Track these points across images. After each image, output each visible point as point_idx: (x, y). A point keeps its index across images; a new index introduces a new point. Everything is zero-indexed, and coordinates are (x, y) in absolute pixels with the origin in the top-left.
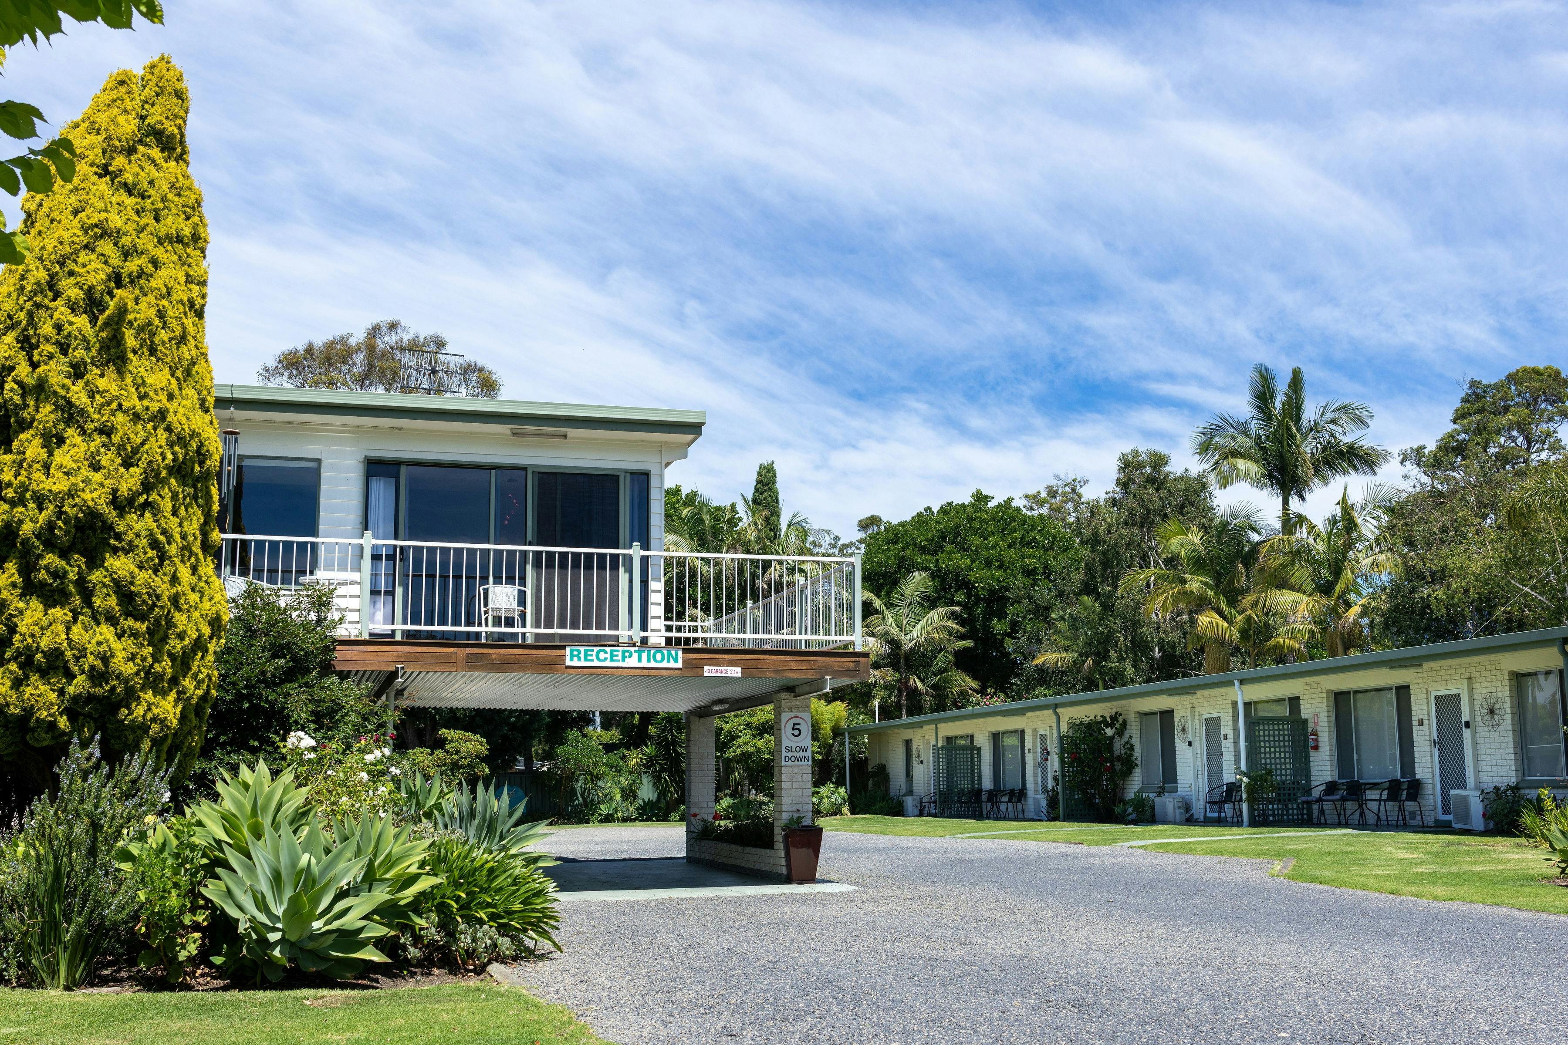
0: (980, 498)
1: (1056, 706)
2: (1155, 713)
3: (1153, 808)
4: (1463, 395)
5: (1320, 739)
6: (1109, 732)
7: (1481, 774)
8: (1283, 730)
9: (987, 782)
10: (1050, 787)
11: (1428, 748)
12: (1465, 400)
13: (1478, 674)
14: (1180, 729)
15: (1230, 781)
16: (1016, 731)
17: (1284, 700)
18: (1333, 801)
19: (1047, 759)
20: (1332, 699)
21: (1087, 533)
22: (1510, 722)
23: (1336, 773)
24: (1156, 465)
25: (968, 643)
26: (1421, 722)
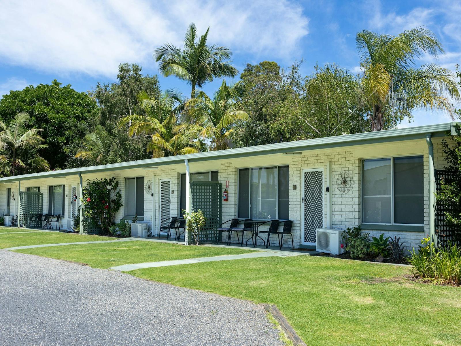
0: (56, 83)
1: (81, 173)
2: (134, 178)
3: (130, 229)
4: (245, 69)
5: (229, 195)
6: (108, 187)
7: (334, 220)
8: (207, 189)
9: (45, 211)
10: (76, 215)
11: (299, 203)
12: (245, 71)
13: (337, 160)
14: (147, 187)
15: (174, 216)
16: (61, 186)
17: (208, 173)
18: (237, 231)
19: (75, 200)
20: (237, 173)
21: (103, 97)
22: (357, 189)
23: (237, 214)
24: (135, 70)
25: (46, 146)
26: (295, 187)
